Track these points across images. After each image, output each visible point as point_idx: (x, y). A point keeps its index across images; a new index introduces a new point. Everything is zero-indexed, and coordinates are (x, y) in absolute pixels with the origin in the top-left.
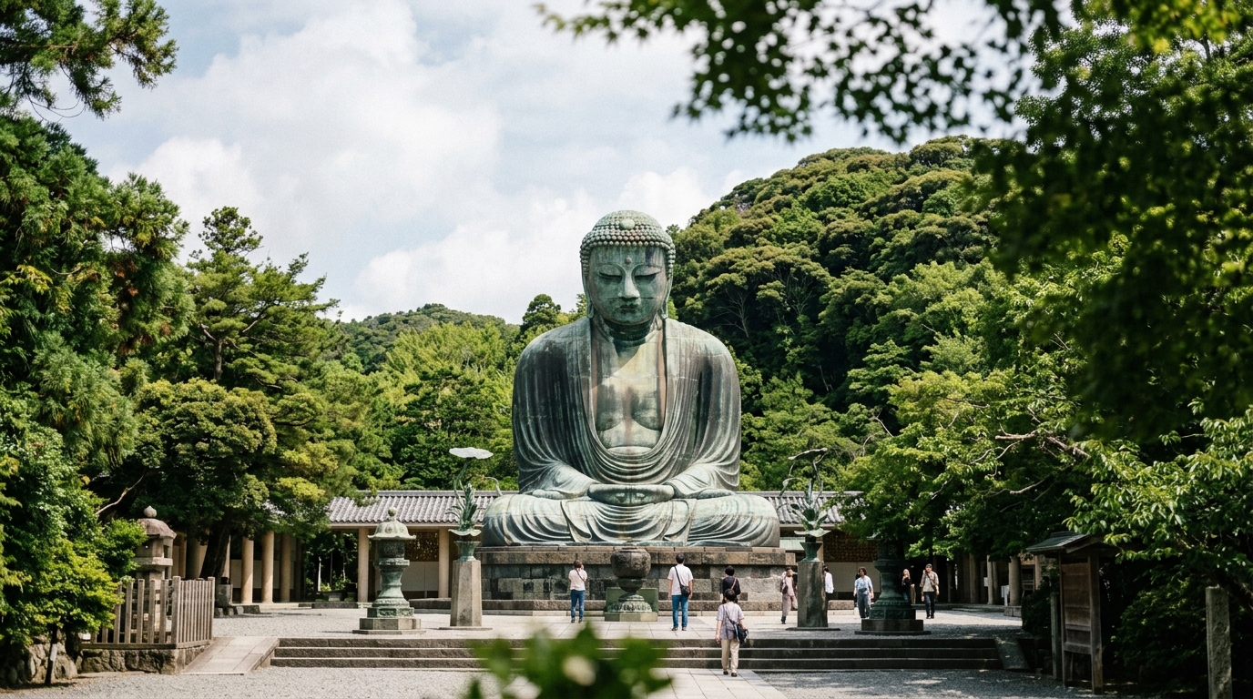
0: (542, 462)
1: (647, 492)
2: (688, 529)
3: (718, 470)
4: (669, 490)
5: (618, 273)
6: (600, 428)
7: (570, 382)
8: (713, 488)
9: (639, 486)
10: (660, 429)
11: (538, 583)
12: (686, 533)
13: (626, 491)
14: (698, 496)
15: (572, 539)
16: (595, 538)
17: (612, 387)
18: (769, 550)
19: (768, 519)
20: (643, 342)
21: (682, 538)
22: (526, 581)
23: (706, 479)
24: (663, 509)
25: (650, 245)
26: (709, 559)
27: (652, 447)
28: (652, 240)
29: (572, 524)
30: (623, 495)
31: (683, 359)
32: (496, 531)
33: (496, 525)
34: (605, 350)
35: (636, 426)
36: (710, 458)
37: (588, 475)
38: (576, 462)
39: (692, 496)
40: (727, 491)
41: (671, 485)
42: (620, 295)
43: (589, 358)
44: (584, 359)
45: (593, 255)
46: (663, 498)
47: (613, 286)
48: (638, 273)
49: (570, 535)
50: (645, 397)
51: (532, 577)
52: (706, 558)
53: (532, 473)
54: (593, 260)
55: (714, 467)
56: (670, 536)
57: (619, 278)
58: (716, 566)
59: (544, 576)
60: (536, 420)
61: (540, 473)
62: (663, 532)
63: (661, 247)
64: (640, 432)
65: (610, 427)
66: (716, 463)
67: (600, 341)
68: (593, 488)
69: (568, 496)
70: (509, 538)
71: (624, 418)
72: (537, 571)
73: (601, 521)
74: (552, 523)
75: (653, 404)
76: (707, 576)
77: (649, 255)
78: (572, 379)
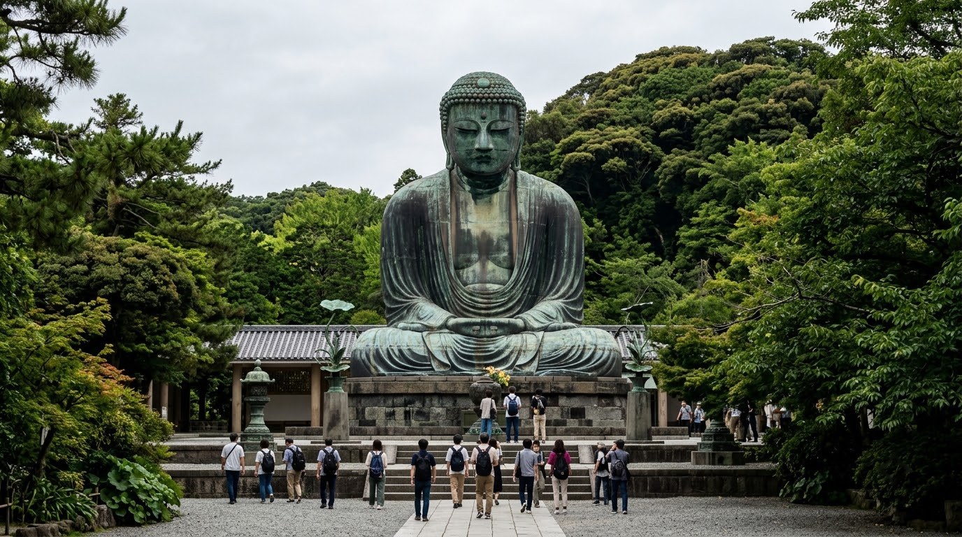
0: (407, 298)
1: (500, 325)
2: (537, 359)
3: (563, 305)
4: (520, 322)
5: (473, 127)
6: (458, 268)
7: (432, 226)
8: (560, 322)
9: (493, 320)
10: (511, 268)
11: (400, 411)
12: (535, 364)
13: (482, 324)
14: (546, 329)
15: (433, 369)
16: (454, 368)
17: (469, 230)
18: (612, 379)
19: (611, 350)
20: (497, 191)
21: (532, 368)
22: (389, 410)
23: (554, 314)
24: (515, 340)
25: (503, 103)
26: (559, 388)
27: (503, 283)
28: (506, 97)
29: (432, 355)
30: (478, 327)
31: (533, 207)
32: (365, 364)
33: (364, 356)
34: (462, 198)
35: (490, 266)
36: (556, 296)
37: (448, 310)
38: (436, 298)
39: (539, 330)
40: (574, 325)
41: (521, 318)
42: (477, 146)
43: (448, 204)
44: (444, 206)
45: (452, 111)
46: (514, 330)
47: (469, 139)
48: (493, 127)
49: (431, 365)
50: (498, 240)
51: (393, 406)
52: (555, 388)
53: (397, 308)
54: (452, 116)
55: (560, 303)
56: (520, 366)
57: (476, 132)
58: (563, 395)
59: (405, 405)
60: (401, 262)
61: (405, 308)
62: (515, 362)
63: (512, 104)
64: (494, 271)
65: (467, 266)
66: (561, 300)
67: (458, 189)
68: (452, 322)
69: (430, 329)
70: (375, 368)
71: (479, 259)
72: (400, 400)
73: (458, 353)
74: (413, 354)
75: (506, 247)
76: (556, 404)
77: (503, 112)
78: (434, 224)
